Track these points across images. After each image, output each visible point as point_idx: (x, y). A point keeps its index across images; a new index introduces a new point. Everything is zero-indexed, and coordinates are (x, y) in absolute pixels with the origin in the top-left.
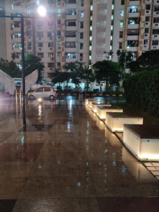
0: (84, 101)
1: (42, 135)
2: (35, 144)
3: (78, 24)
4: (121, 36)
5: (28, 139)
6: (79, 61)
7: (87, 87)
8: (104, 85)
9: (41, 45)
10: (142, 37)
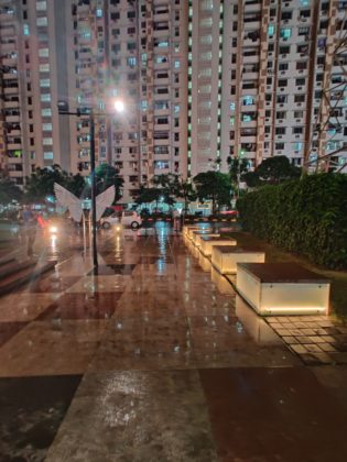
0: (181, 230)
1: (120, 280)
2: (112, 294)
3: (171, 121)
4: (232, 137)
5: (101, 286)
6: (174, 172)
7: (186, 209)
8: (210, 205)
9: (119, 151)
10: (262, 139)
